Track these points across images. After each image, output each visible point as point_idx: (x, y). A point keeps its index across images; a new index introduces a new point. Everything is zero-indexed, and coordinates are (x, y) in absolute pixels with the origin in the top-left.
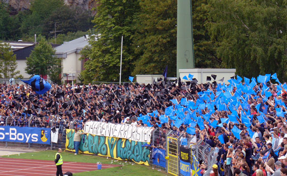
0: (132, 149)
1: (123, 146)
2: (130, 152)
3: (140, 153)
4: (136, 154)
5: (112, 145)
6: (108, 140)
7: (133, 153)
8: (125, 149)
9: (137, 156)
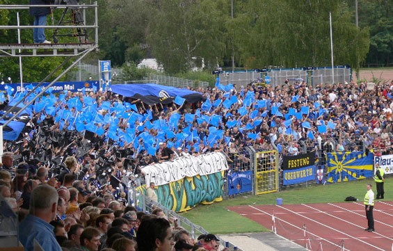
0: (206, 188)
1: (193, 188)
2: (204, 191)
3: (216, 188)
4: (210, 192)
5: (179, 192)
6: (173, 187)
7: (208, 192)
8: (198, 190)
9: (212, 193)
